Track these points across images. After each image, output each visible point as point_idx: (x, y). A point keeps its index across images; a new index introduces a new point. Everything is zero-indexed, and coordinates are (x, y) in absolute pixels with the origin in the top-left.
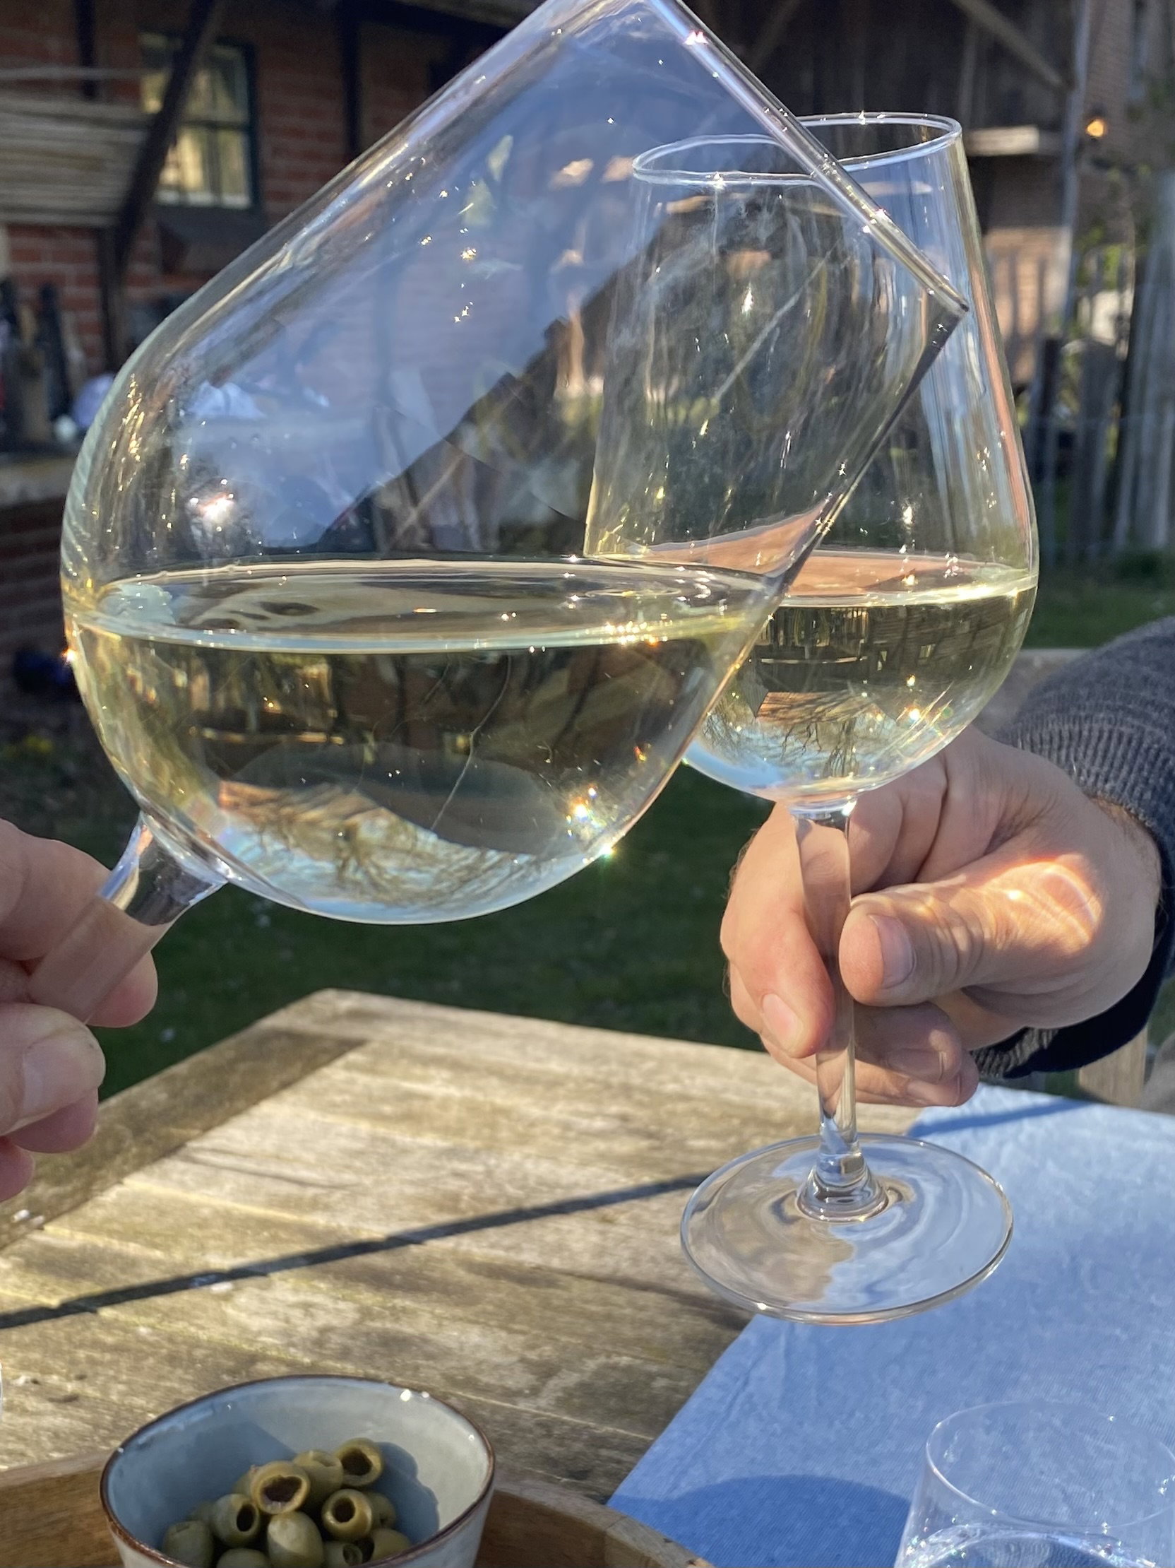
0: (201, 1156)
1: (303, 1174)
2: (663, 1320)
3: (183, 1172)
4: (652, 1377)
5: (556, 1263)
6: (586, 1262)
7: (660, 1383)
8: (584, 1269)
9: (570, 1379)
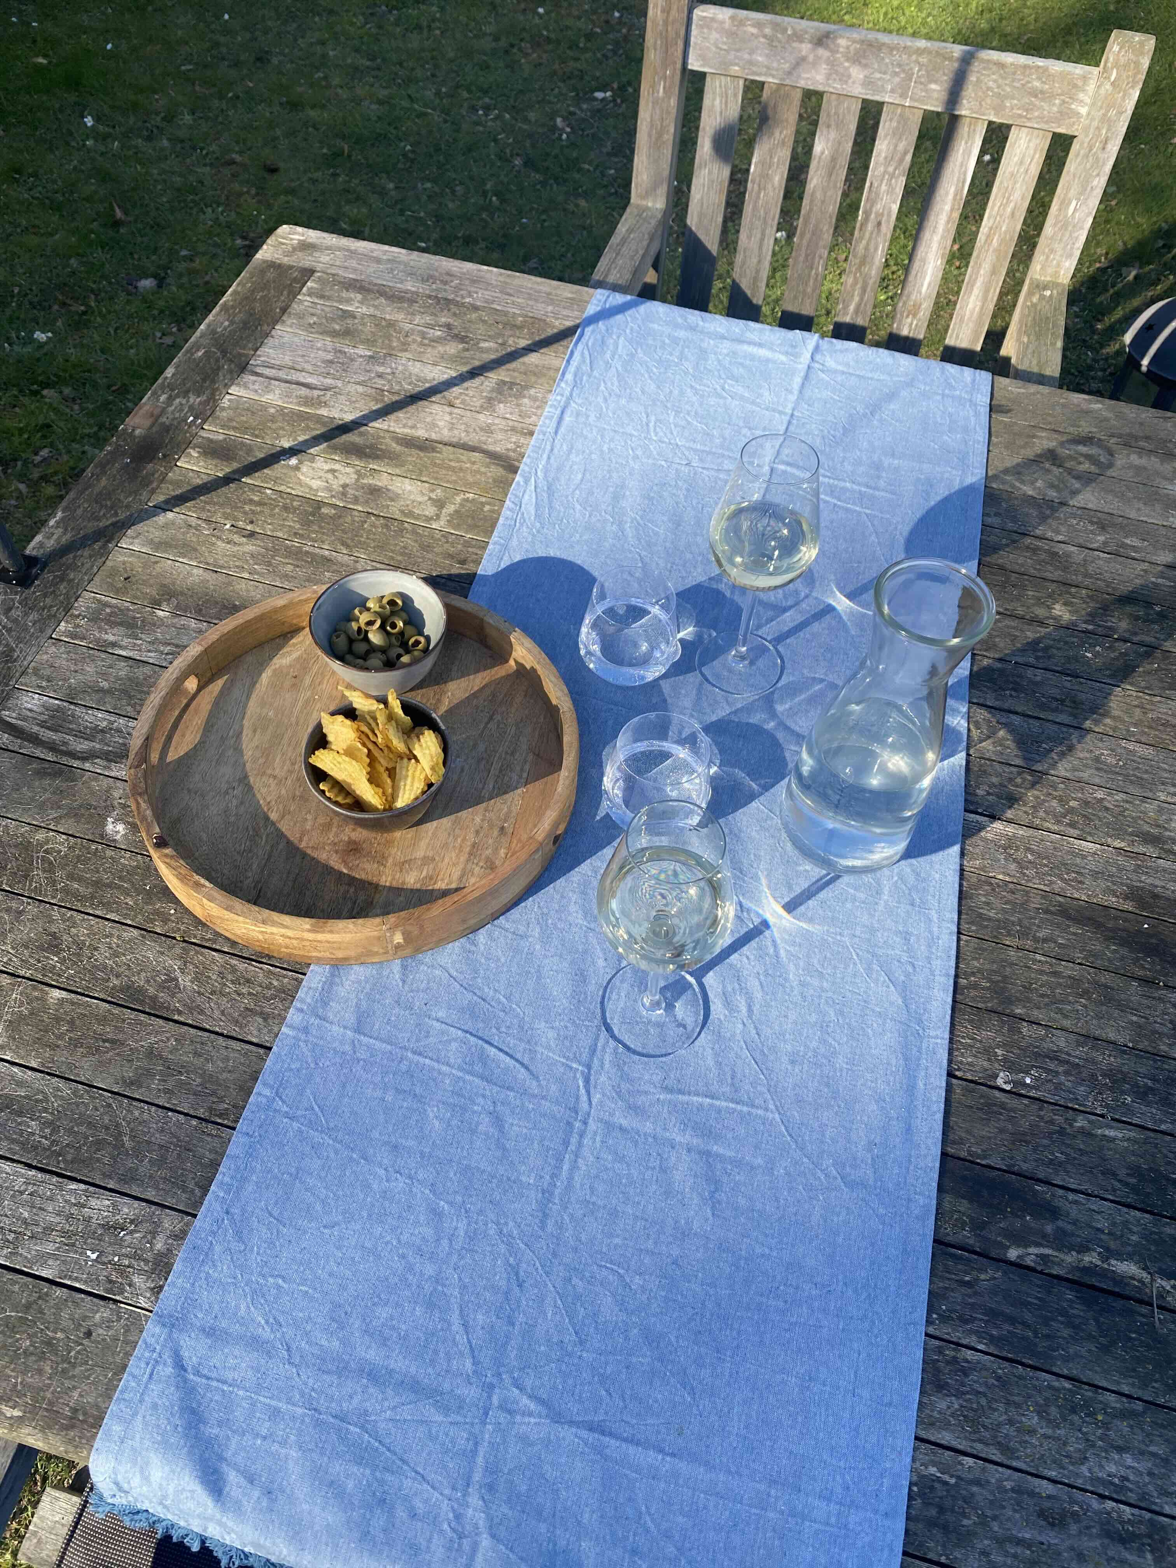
0: (259, 370)
1: (310, 380)
2: (483, 469)
3: (254, 382)
4: (483, 504)
5: (434, 436)
6: (446, 434)
7: (487, 508)
8: (446, 439)
9: (450, 508)
